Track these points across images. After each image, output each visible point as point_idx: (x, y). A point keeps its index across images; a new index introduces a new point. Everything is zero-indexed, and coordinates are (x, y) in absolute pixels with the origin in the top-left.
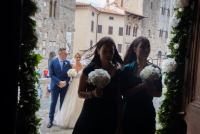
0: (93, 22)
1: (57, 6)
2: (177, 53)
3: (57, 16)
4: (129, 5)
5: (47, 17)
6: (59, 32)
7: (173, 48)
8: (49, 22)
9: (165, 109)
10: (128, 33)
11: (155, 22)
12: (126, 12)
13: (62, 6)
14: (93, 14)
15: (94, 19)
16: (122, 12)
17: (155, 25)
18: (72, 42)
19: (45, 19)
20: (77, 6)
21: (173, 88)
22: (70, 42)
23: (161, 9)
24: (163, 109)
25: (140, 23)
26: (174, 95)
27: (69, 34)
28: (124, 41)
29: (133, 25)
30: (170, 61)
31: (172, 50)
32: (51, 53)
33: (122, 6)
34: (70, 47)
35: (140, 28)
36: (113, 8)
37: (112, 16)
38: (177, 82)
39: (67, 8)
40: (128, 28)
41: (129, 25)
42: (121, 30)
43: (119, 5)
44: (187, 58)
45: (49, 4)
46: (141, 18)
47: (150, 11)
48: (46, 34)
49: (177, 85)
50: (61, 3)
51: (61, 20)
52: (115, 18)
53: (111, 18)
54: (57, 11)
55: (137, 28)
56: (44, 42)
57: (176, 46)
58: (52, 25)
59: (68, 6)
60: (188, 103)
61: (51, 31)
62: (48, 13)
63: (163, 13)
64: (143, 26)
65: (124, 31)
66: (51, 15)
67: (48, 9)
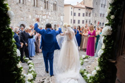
0: (72, 12)
1: (56, 6)
2: (113, 22)
3: (56, 10)
4: (87, 3)
5: (53, 11)
6: (58, 16)
7: (110, 19)
8: (53, 13)
9: (103, 59)
10: (87, 15)
11: (98, 10)
12: (86, 7)
13: (59, 6)
14: (72, 8)
15: (72, 10)
16: (84, 7)
17: (98, 12)
18: (63, 20)
19: (52, 11)
20: (65, 5)
21: (109, 46)
22: (62, 20)
23: (101, 5)
24: (102, 58)
25: (91, 11)
26: (110, 50)
27: (62, 17)
28: (85, 18)
29: (89, 12)
30: (108, 28)
31: (109, 20)
32: (55, 25)
33: (84, 4)
34: (62, 22)
35: (92, 13)
36: (80, 6)
37: (80, 8)
38: (112, 42)
39: (60, 6)
40: (87, 14)
41: (87, 12)
42: (84, 14)
43: (83, 4)
44: (120, 25)
45: (53, 5)
46: (92, 9)
47: (96, 6)
48: (52, 17)
49: (112, 44)
50: (58, 5)
51: (58, 11)
52: (81, 9)
53: (79, 10)
54: (56, 8)
55: (90, 13)
56: (52, 21)
57: (112, 17)
58: (55, 14)
59: (61, 5)
60: (119, 56)
61: (54, 16)
62: (53, 9)
63: (102, 6)
64: (93, 12)
65: (85, 15)
66: (54, 10)
67: (53, 7)
